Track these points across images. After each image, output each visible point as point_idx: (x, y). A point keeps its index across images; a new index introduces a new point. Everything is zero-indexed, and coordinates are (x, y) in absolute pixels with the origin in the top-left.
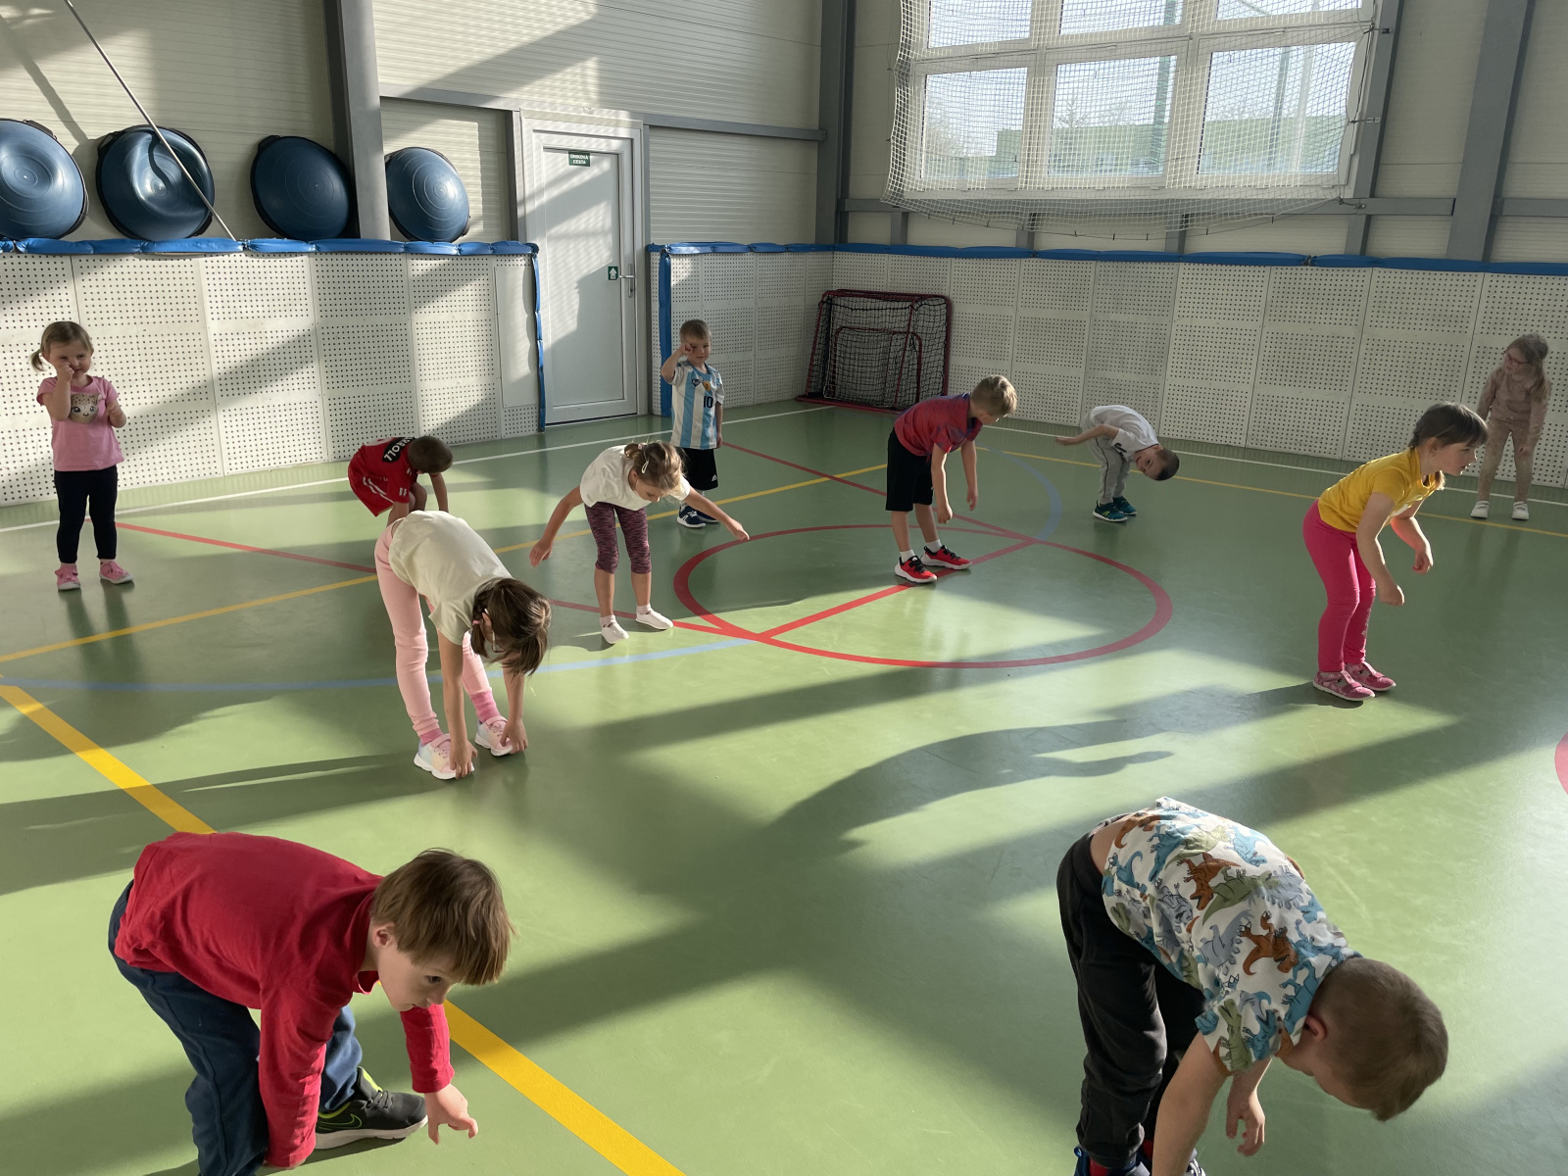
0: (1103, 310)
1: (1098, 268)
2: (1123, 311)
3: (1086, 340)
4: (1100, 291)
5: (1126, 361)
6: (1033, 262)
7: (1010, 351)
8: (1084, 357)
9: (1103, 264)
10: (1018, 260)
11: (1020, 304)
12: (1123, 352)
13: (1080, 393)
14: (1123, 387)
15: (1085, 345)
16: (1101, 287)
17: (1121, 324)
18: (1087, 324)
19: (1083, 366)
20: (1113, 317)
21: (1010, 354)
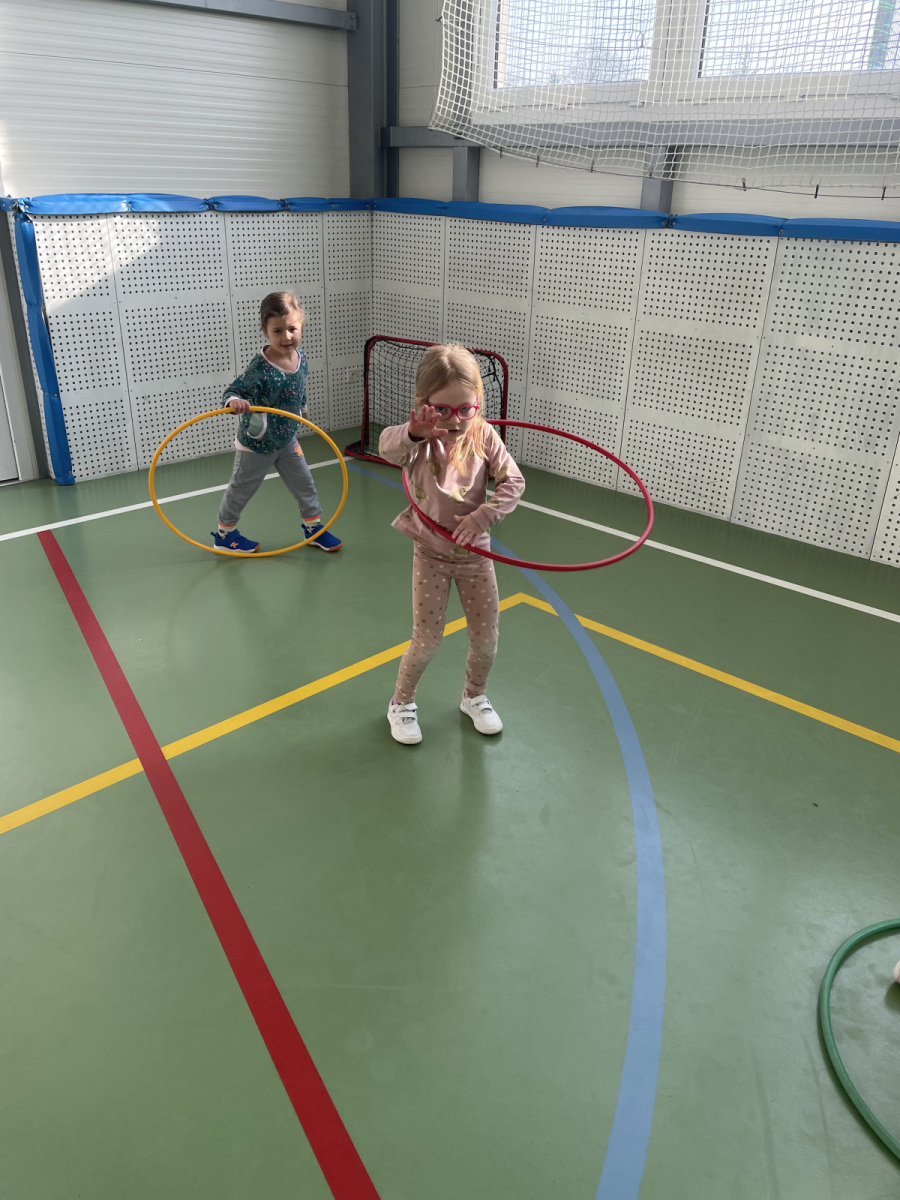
0: (784, 327)
1: (782, 251)
2: (823, 332)
3: (750, 380)
4: (783, 294)
5: (820, 422)
6: (670, 237)
7: (624, 385)
8: (745, 408)
9: (792, 242)
10: (642, 232)
11: (642, 309)
12: (816, 405)
13: (735, 467)
14: (811, 467)
15: (748, 387)
16: (785, 285)
17: (818, 357)
18: (755, 351)
19: (743, 422)
20: (804, 342)
21: (623, 391)
